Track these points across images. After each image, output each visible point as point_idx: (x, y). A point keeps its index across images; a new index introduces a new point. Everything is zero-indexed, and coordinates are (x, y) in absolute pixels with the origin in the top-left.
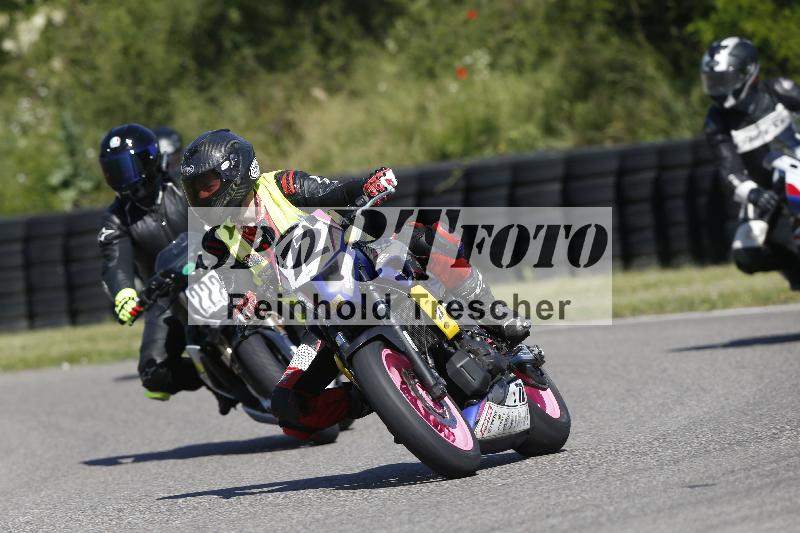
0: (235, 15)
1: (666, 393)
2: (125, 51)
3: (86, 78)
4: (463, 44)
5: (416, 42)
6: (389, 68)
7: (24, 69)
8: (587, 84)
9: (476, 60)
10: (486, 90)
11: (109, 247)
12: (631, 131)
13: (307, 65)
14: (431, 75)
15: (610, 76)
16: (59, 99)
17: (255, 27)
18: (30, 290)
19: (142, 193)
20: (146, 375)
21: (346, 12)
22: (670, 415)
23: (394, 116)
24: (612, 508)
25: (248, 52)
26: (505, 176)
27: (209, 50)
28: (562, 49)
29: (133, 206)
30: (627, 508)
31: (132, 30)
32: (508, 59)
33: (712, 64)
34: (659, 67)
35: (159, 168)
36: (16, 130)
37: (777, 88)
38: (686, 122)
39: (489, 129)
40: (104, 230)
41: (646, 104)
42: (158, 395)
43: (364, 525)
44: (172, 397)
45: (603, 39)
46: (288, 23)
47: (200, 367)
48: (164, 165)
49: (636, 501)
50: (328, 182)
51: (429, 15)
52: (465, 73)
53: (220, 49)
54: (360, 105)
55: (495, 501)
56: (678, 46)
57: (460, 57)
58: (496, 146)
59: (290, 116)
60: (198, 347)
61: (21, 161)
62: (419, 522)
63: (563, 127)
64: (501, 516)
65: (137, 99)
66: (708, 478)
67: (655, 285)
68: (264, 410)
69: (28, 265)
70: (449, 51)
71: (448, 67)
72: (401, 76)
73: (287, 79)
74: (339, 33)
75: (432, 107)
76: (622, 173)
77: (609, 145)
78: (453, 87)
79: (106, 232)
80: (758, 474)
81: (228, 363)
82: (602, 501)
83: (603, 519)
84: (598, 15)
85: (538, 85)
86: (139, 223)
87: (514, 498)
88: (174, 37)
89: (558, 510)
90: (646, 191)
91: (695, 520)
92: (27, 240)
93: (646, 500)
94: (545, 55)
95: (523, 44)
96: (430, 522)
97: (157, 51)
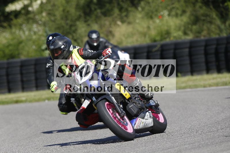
1: (219, 109)
2: (64, 11)
3: (53, 18)
4: (160, 9)
5: (147, 8)
6: (139, 15)
7: (35, 15)
8: (196, 20)
9: (164, 14)
10: (167, 22)
11: (49, 69)
12: (209, 34)
13: (116, 15)
14: (151, 18)
15: (203, 18)
16: (45, 24)
17: (101, 4)
18: (36, 79)
20: (60, 107)
22: (220, 115)
23: (140, 29)
24: (203, 143)
25: (99, 11)
26: (173, 47)
27: (88, 10)
28: (189, 10)
30: (207, 142)
31: (66, 5)
32: (173, 13)
34: (217, 15)
36: (32, 33)
38: (224, 31)
39: (168, 33)
40: (48, 64)
41: (213, 26)
42: (64, 113)
43: (132, 147)
45: (201, 7)
46: (110, 2)
49: (210, 140)
50: (93, 52)
52: (161, 17)
53: (91, 10)
54: (131, 26)
56: (222, 9)
57: (160, 13)
58: (170, 38)
59: (111, 29)
60: (74, 99)
61: (34, 42)
62: (147, 146)
63: (189, 32)
64: (171, 145)
65: (67, 24)
67: (216, 78)
69: (36, 72)
70: (156, 11)
71: (156, 15)
72: (143, 18)
73: (110, 19)
74: (125, 5)
75: (152, 27)
76: (206, 46)
77: (202, 38)
78: (158, 21)
79: (48, 65)
82: (200, 140)
83: (201, 146)
85: (182, 20)
88: (78, 7)
89: (188, 143)
90: (213, 51)
91: (227, 146)
92: (36, 65)
93: (213, 140)
94: (184, 12)
95: (178, 9)
96: (151, 146)
97: (73, 11)
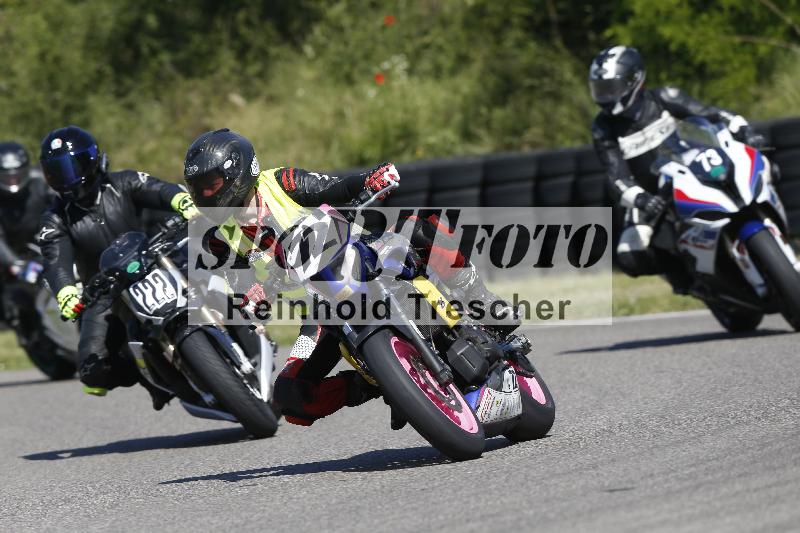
0: (152, 21)
1: (585, 397)
2: (42, 56)
3: (3, 84)
4: (381, 49)
5: (334, 47)
6: (307, 73)
8: (504, 90)
9: (394, 66)
10: (404, 96)
11: (50, 246)
12: (549, 136)
13: (225, 71)
14: (349, 80)
15: (528, 82)
17: (172, 33)
19: (82, 194)
20: (85, 370)
21: (263, 18)
23: (311, 121)
24: (531, 512)
25: (165, 57)
27: (127, 56)
28: (480, 55)
29: (73, 206)
30: (546, 512)
31: (49, 36)
32: (425, 65)
33: (600, 72)
35: (99, 170)
37: (663, 95)
39: (408, 134)
40: (44, 229)
41: (564, 109)
42: (96, 391)
44: (109, 393)
45: (520, 45)
46: (206, 28)
47: (141, 362)
48: (104, 166)
49: (556, 506)
50: (327, 178)
51: (346, 21)
52: (382, 79)
53: (137, 55)
54: (278, 110)
55: (414, 505)
57: (378, 63)
58: (414, 152)
60: (141, 343)
62: (339, 527)
63: (482, 132)
64: (421, 521)
65: (54, 104)
66: (627, 482)
68: (205, 406)
70: (367, 57)
71: (366, 72)
72: (318, 82)
73: (204, 84)
74: (257, 39)
75: (350, 113)
76: (540, 178)
77: (527, 150)
78: (371, 92)
79: (46, 231)
80: (677, 478)
81: (170, 360)
82: (521, 505)
83: (523, 523)
84: (516, 20)
85: (456, 91)
86: (79, 223)
87: (433, 503)
88: (91, 43)
89: (478, 515)
90: (564, 195)
91: (615, 524)
93: (565, 504)
94: (463, 60)
95: (440, 49)
96: (350, 527)
97: (74, 57)
